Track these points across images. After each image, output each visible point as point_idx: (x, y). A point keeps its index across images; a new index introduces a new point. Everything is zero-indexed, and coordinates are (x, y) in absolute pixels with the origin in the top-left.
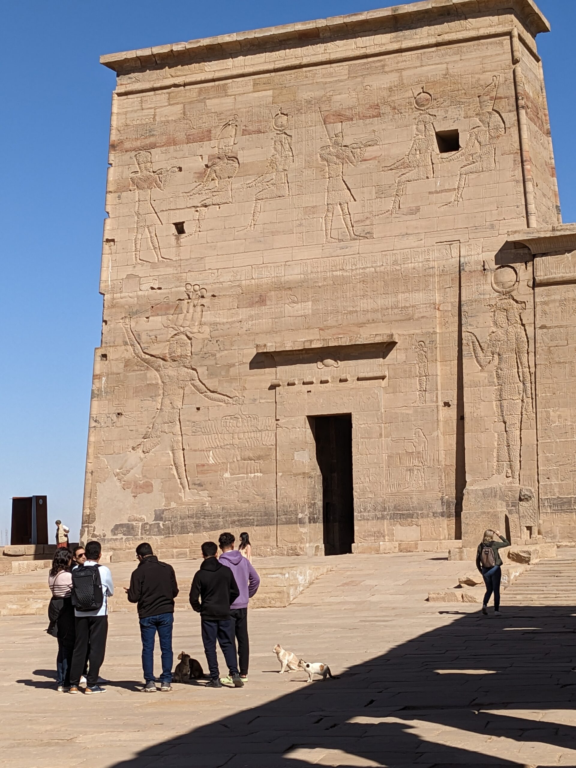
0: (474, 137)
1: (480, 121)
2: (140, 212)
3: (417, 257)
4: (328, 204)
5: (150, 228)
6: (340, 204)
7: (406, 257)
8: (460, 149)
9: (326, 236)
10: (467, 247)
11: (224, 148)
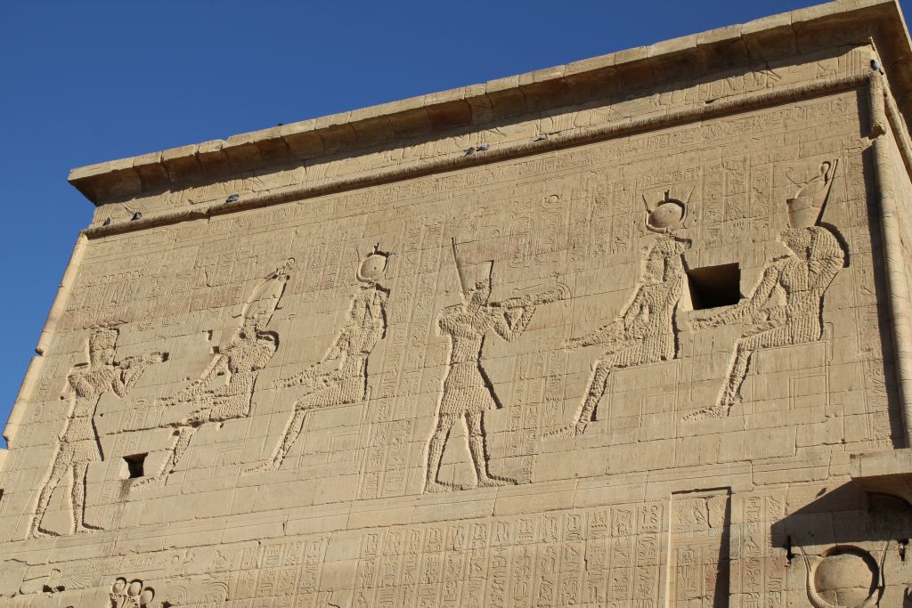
0: (774, 276)
1: (789, 245)
2: (70, 437)
3: (626, 523)
4: (441, 415)
5: (78, 467)
6: (467, 416)
7: (599, 523)
8: (741, 301)
9: (428, 477)
10: (749, 503)
11: (256, 316)
